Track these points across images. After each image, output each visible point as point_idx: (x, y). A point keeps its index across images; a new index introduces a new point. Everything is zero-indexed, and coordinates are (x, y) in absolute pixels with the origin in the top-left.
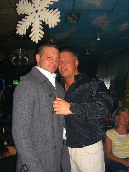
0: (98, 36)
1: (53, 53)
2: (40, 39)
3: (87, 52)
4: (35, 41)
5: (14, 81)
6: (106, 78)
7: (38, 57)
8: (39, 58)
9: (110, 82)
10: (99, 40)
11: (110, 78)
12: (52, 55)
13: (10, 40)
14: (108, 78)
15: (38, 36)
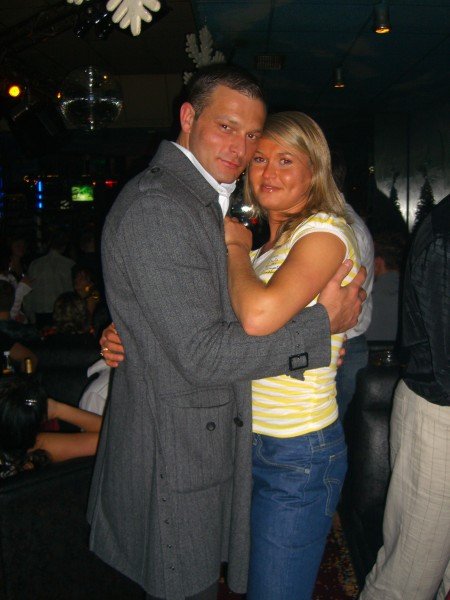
0: (382, 18)
1: (241, 114)
2: (149, 18)
3: (339, 78)
4: (129, 27)
5: (74, 188)
6: (406, 179)
7: (187, 113)
8: (192, 120)
9: (418, 194)
10: (386, 33)
11: (419, 176)
12: (235, 118)
13: (53, 35)
14: (411, 179)
15: (140, 4)
